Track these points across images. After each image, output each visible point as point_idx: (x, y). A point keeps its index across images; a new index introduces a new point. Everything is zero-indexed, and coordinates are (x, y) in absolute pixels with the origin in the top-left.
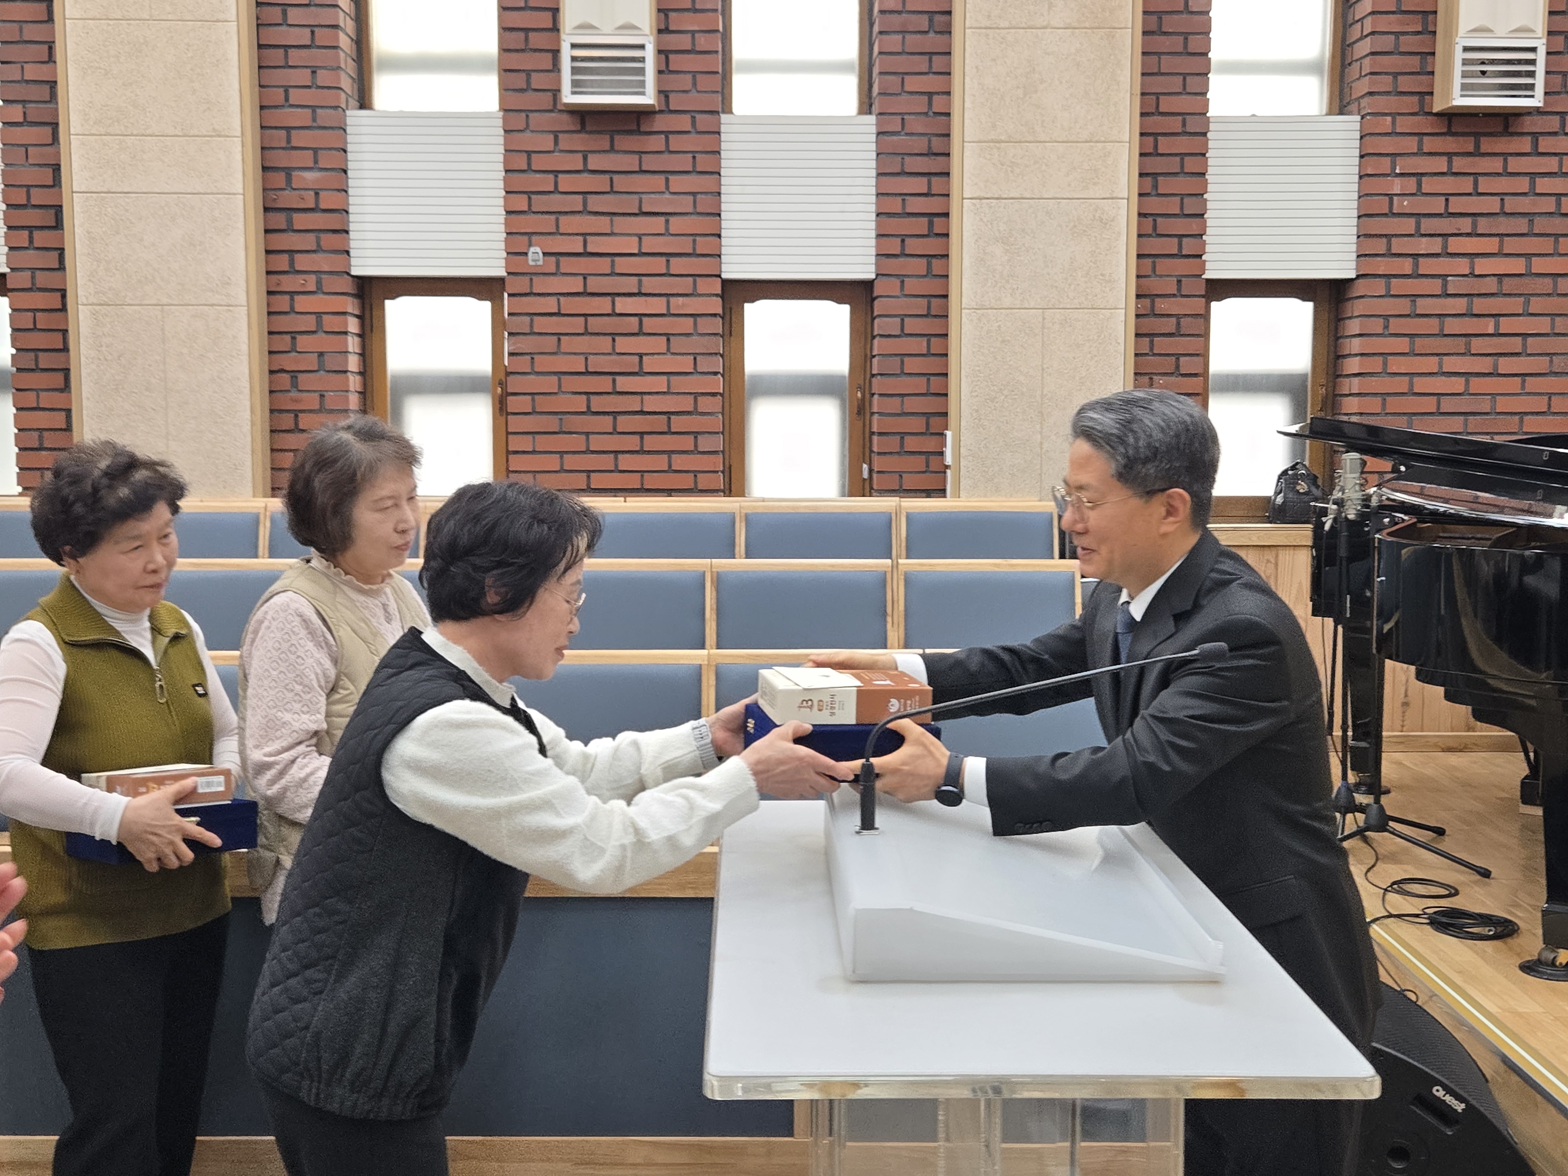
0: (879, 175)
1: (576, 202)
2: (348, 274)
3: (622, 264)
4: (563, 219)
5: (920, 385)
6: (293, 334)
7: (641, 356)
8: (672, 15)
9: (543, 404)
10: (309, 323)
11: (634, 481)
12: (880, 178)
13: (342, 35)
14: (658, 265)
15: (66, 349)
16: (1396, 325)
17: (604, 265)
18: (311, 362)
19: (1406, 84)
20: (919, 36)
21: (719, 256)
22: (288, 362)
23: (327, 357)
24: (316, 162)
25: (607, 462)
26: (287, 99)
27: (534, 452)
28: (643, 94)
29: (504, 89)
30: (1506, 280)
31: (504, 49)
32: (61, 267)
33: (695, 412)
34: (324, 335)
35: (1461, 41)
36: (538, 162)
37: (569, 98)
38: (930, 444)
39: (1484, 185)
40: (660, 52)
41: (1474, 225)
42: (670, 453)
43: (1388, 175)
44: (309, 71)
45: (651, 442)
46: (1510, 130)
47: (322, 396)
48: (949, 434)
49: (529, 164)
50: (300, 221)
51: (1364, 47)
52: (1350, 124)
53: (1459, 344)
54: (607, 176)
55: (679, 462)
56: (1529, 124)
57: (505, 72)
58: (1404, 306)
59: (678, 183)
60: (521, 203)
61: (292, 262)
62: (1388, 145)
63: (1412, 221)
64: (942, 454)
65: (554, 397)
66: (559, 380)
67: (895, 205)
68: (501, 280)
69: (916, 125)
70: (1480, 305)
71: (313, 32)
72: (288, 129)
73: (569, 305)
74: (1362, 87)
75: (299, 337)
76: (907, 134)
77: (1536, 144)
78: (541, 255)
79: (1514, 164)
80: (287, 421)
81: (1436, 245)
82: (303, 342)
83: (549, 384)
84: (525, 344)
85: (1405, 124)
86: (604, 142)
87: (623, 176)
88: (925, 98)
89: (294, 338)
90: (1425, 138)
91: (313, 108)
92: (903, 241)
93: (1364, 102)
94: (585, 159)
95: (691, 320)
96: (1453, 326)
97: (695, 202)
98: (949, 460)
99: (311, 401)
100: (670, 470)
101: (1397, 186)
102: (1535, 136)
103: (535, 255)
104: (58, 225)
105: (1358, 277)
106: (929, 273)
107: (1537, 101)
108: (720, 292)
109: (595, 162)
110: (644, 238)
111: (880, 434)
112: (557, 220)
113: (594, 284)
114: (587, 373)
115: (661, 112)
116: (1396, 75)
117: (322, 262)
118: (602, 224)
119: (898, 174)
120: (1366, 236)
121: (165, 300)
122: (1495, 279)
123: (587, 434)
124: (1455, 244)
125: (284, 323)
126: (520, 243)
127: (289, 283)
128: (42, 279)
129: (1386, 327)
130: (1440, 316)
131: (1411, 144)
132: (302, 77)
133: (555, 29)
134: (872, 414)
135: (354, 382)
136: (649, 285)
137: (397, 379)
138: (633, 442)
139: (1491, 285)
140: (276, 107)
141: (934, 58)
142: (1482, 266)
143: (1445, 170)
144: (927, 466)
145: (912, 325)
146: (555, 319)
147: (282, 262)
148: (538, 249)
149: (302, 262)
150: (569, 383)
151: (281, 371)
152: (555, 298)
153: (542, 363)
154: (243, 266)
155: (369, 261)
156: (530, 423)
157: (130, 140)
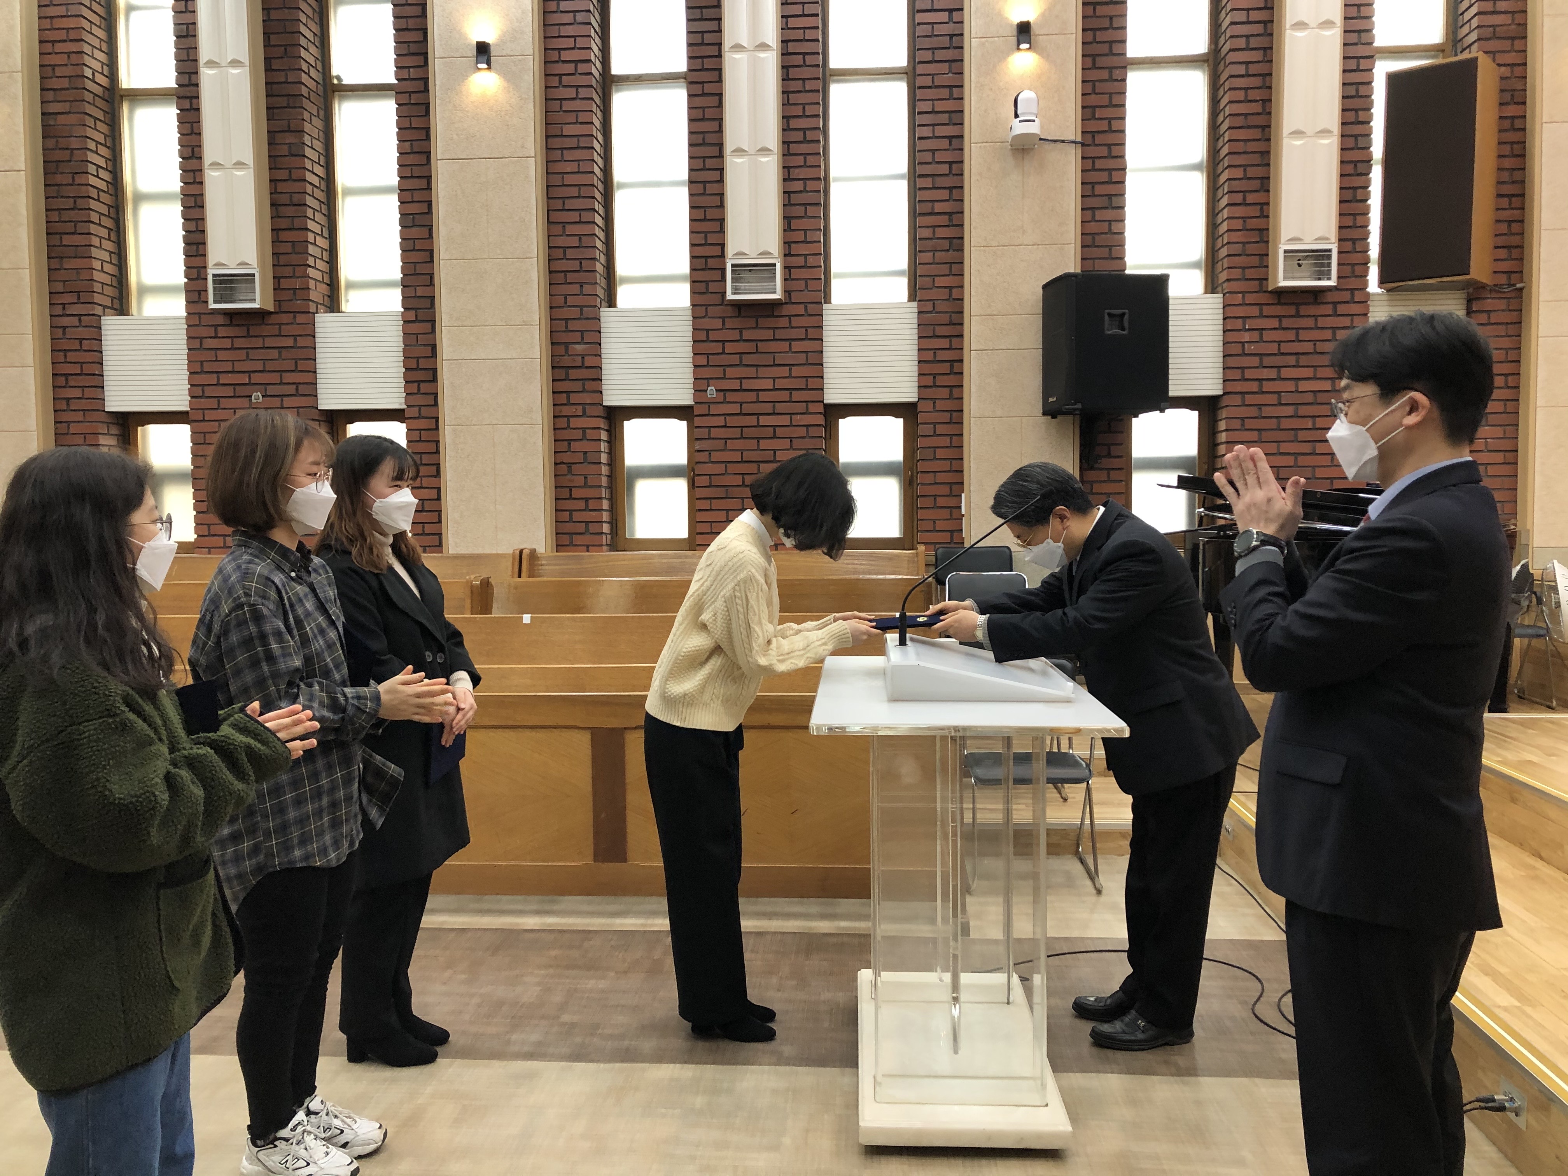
0: (919, 337)
1: (735, 359)
2: (601, 405)
3: (763, 396)
4: (727, 369)
5: (946, 465)
6: (569, 441)
7: (775, 451)
8: (793, 245)
9: (716, 481)
10: (578, 434)
12: (921, 340)
13: (598, 263)
14: (785, 396)
15: (437, 452)
16: (1249, 424)
17: (752, 396)
18: (580, 457)
19: (1250, 273)
20: (943, 253)
21: (822, 390)
22: (567, 458)
23: (588, 454)
24: (582, 338)
26: (566, 303)
27: (711, 510)
28: (775, 293)
29: (693, 292)
30: (1318, 394)
31: (693, 269)
32: (436, 404)
34: (587, 442)
35: (1283, 247)
36: (713, 336)
37: (730, 296)
38: (951, 502)
39: (1303, 335)
40: (785, 267)
41: (1298, 361)
43: (1240, 330)
44: (578, 285)
46: (1319, 301)
47: (586, 478)
48: (963, 495)
49: (708, 337)
50: (573, 374)
51: (1224, 252)
52: (1217, 299)
53: (1290, 435)
54: (755, 343)
56: (1330, 297)
57: (693, 282)
58: (1253, 411)
59: (797, 346)
60: (703, 360)
61: (568, 398)
62: (1241, 311)
63: (1257, 359)
64: (960, 508)
65: (722, 476)
66: (726, 466)
67: (929, 356)
68: (691, 406)
69: (941, 306)
70: (1303, 410)
71: (581, 263)
72: (567, 320)
73: (732, 421)
74: (1223, 276)
75: (572, 443)
76: (937, 313)
77: (1335, 309)
78: (715, 391)
79: (1321, 322)
80: (565, 493)
81: (1273, 374)
82: (575, 446)
83: (719, 469)
84: (705, 445)
85: (1250, 298)
86: (752, 322)
87: (764, 343)
88: (947, 290)
89: (569, 443)
90: (1264, 307)
91: (581, 307)
92: (934, 378)
93: (1225, 285)
94: (741, 333)
95: (805, 428)
96: (1286, 424)
97: (807, 357)
98: (963, 511)
99: (580, 481)
101: (1246, 337)
102: (1335, 304)
103: (711, 391)
104: (434, 379)
105: (1224, 394)
106: (951, 397)
107: (1332, 283)
108: (822, 411)
109: (746, 335)
110: (777, 380)
111: (922, 496)
112: (724, 370)
113: (746, 408)
114: (742, 462)
115: (786, 303)
116: (1244, 268)
117: (587, 398)
118: (752, 372)
119: (931, 337)
120: (1228, 368)
121: (495, 422)
122: (1312, 394)
124: (1285, 373)
125: (564, 434)
126: (703, 385)
127: (567, 411)
128: (425, 412)
129: (1243, 425)
130: (1277, 417)
131: (1255, 311)
132: (576, 289)
133: (723, 256)
134: (918, 485)
135: (605, 470)
136: (780, 408)
137: (630, 468)
139: (1309, 398)
140: (560, 307)
141: (953, 265)
142: (1304, 386)
143: (1277, 326)
144: (951, 515)
145: (940, 429)
146: (723, 429)
147: (563, 398)
148: (713, 388)
149: (574, 398)
150: (731, 468)
151: (562, 463)
152: (723, 417)
153: (716, 456)
154: (540, 401)
155: (614, 397)
156: (708, 492)
157: (475, 329)
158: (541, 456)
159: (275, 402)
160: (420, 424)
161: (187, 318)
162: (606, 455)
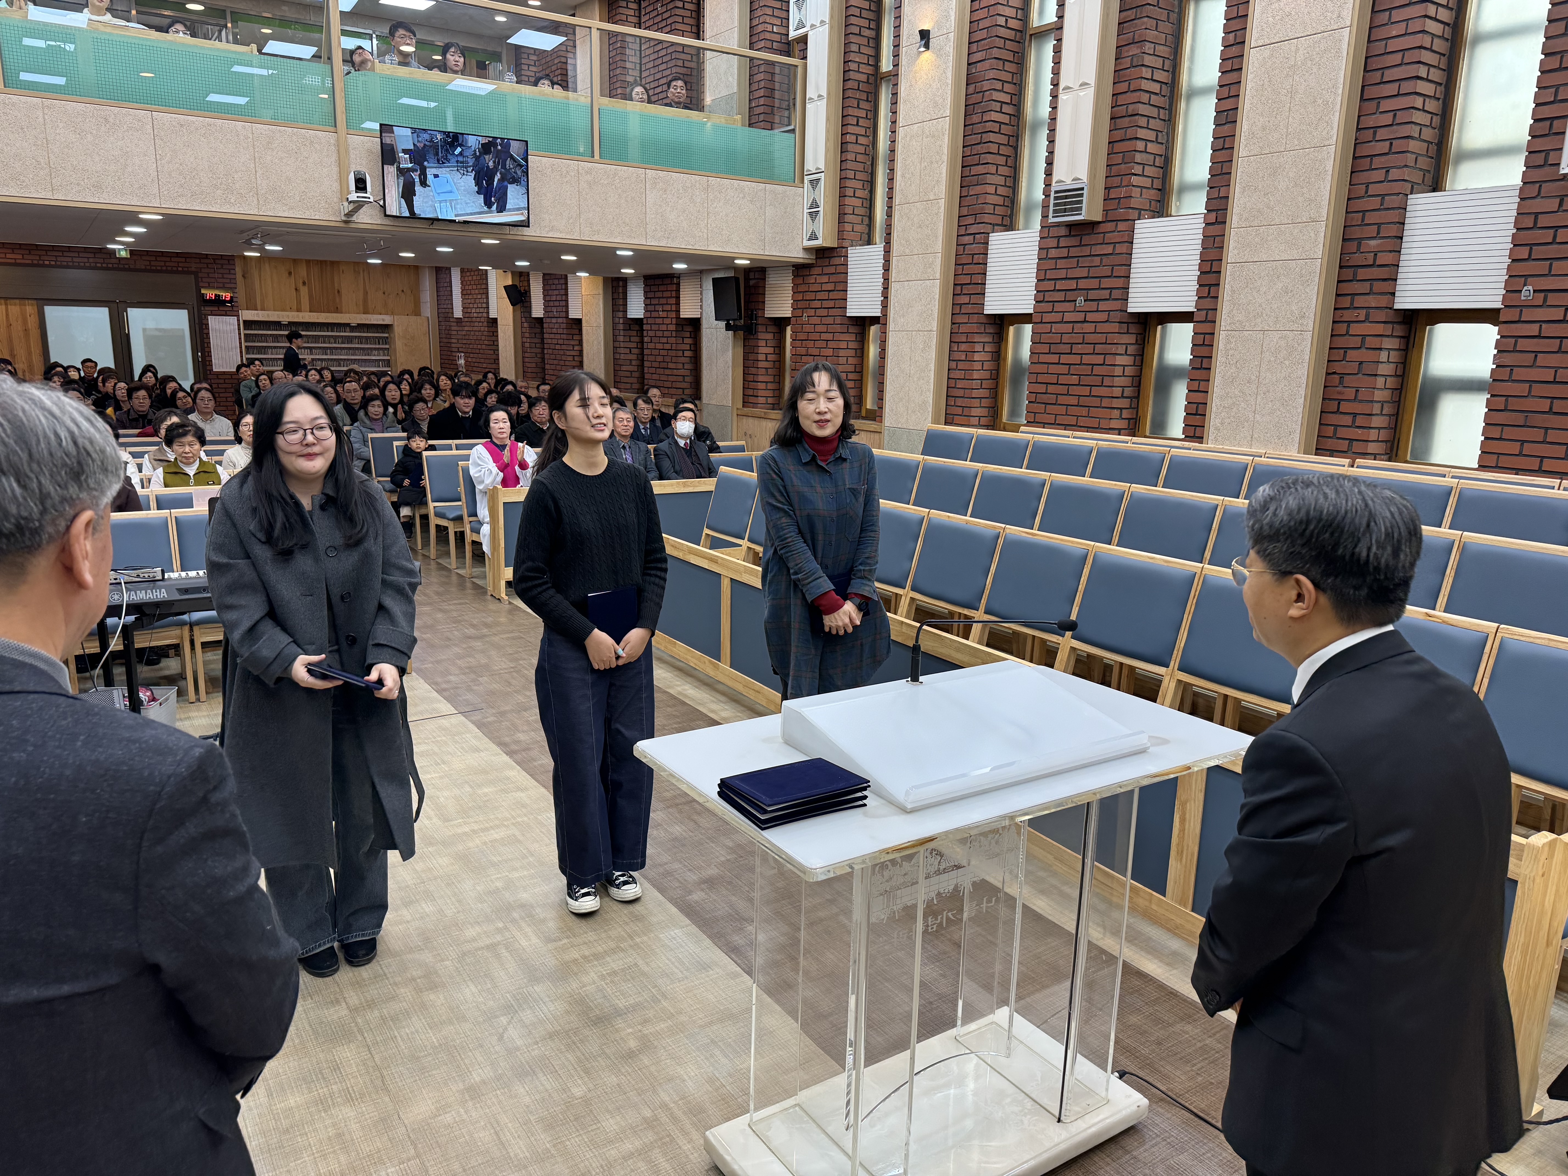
2: (1392, 308)
4: (1556, 264)
6: (1346, 349)
10: (1355, 342)
15: (1211, 356)
18: (1353, 368)
22: (1338, 367)
23: (1364, 365)
24: (1379, 233)
25: (1560, 451)
26: (1367, 192)
27: (1500, 439)
29: (1529, 166)
31: (1533, 136)
34: (1364, 350)
36: (1543, 221)
44: (1385, 170)
47: (1360, 391)
49: (1535, 222)
50: (1362, 274)
57: (1532, 153)
60: (1520, 253)
61: (1352, 301)
65: (1524, 399)
66: (1531, 387)
68: (1497, 311)
71: (1390, 144)
72: (1364, 212)
73: (1549, 330)
75: (1349, 351)
78: (1532, 292)
80: (1332, 406)
82: (1351, 354)
83: (1523, 389)
84: (1509, 359)
89: (1345, 352)
91: (1383, 196)
99: (1350, 393)
103: (1527, 292)
112: (1551, 265)
114: (1554, 382)
117: (1377, 301)
121: (1266, 328)
123: (1547, 429)
125: (1340, 342)
126: (1517, 283)
127: (1348, 315)
128: (1208, 315)
132: (1379, 175)
135: (1384, 382)
140: (1358, 198)
146: (1535, 340)
147: (1346, 302)
148: (1530, 288)
149: (1360, 301)
150: (1537, 389)
151: (1334, 373)
152: (1538, 325)
153: (1519, 374)
154: (1314, 306)
155: (1408, 300)
156: (1501, 418)
157: (1262, 229)
158: (1306, 365)
159: (1093, 306)
160: (1205, 328)
161: (1040, 231)
162: (1391, 365)
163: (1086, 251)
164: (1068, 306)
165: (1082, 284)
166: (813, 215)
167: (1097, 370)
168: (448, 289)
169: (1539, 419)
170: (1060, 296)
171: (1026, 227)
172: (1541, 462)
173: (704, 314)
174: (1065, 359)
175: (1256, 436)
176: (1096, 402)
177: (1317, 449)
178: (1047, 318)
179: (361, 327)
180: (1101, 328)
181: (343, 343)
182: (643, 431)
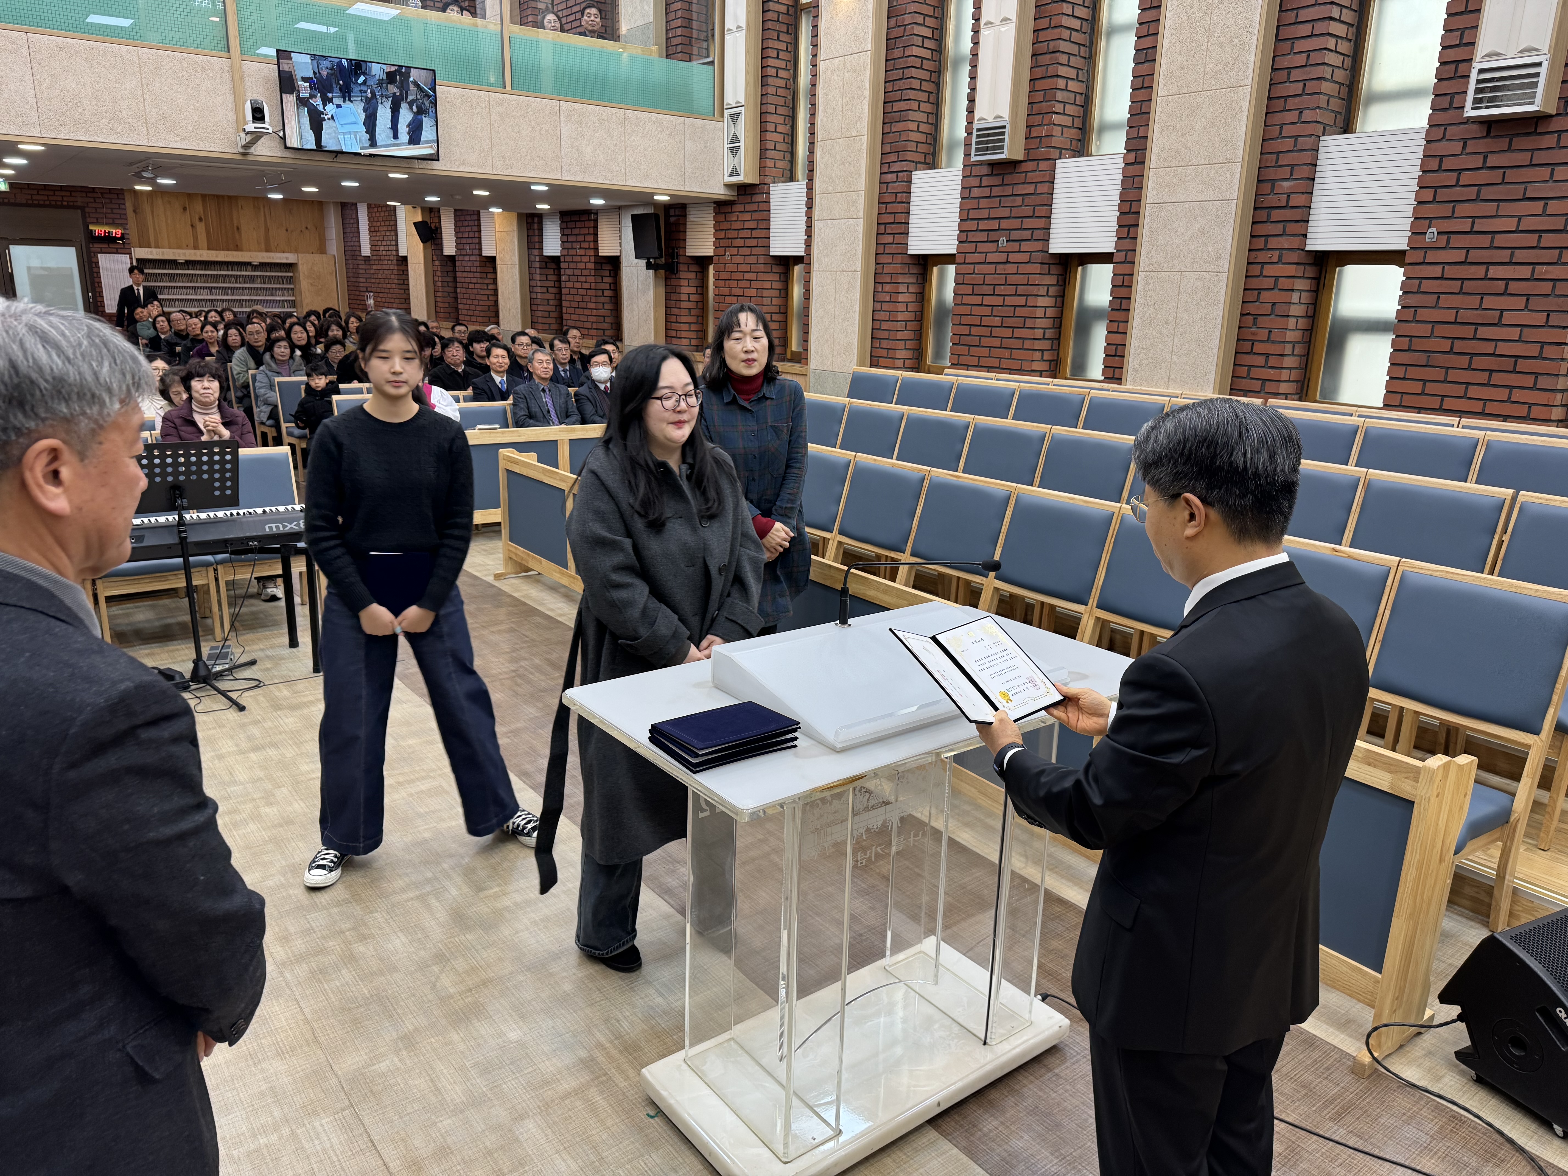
2: (1305, 249)
3: (1500, 240)
4: (1458, 206)
6: (1259, 291)
7: (1502, 311)
9: (1418, 344)
10: (1269, 283)
11: (1478, 407)
14: (1532, 239)
17: (1485, 240)
18: (1268, 309)
22: (1252, 308)
23: (1277, 306)
24: (1292, 174)
25: (1460, 390)
26: (1280, 133)
27: (1404, 378)
28: (1533, 103)
29: (1434, 109)
31: (1440, 78)
33: (1540, 357)
34: (1277, 292)
36: (1448, 164)
37: (1469, 113)
42: (1511, 387)
44: (1298, 112)
45: (1497, 378)
47: (1271, 332)
49: (1440, 165)
50: (1276, 215)
54: (1501, 171)
55: (1517, 395)
57: (1437, 95)
59: (1561, 173)
60: (1425, 195)
61: (1264, 243)
65: (1427, 340)
66: (1434, 327)
68: (1403, 252)
71: (1303, 84)
72: (1278, 153)
73: (1452, 271)
75: (1262, 293)
78: (1436, 234)
80: (1246, 347)
82: (1265, 296)
83: (1426, 330)
84: (1414, 300)
86: (1504, 143)
87: (1515, 170)
89: (1259, 293)
91: (1296, 137)
94: (1485, 158)
95: (1552, 283)
99: (1263, 334)
100: (1509, 401)
103: (1432, 234)
104: (1137, 224)
109: (1492, 161)
110: (1523, 219)
112: (1454, 207)
113: (1475, 256)
114: (1455, 323)
115: (1558, 115)
117: (1290, 242)
118: (1491, 209)
121: (1183, 269)
123: (1448, 368)
125: (1255, 283)
126: (1422, 225)
127: (1262, 257)
128: (1127, 256)
132: (1292, 116)
133: (1472, 59)
135: (1296, 323)
136: (1520, 256)
138: (1483, 377)
140: (1272, 139)
146: (1438, 282)
147: (1260, 243)
148: (1434, 230)
149: (1273, 243)
150: (1440, 330)
151: (1248, 314)
152: (1441, 266)
153: (1423, 314)
154: (1229, 247)
155: (1319, 241)
156: (1405, 358)
157: (1179, 170)
158: (1221, 306)
159: (1015, 246)
160: (1124, 269)
161: (963, 170)
162: (1303, 306)
163: (1008, 190)
164: (991, 247)
165: (1005, 224)
166: (734, 151)
167: (1020, 312)
168: (355, 225)
169: (1441, 359)
170: (983, 236)
171: (949, 165)
172: (1442, 400)
173: (624, 252)
174: (987, 300)
175: (1173, 377)
176: (1017, 343)
177: (1231, 389)
178: (970, 258)
179: (263, 266)
180: (1023, 269)
181: (245, 282)
182: (562, 373)
